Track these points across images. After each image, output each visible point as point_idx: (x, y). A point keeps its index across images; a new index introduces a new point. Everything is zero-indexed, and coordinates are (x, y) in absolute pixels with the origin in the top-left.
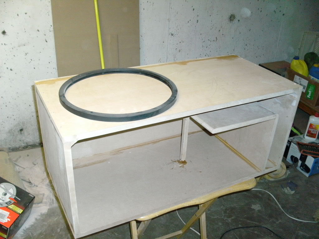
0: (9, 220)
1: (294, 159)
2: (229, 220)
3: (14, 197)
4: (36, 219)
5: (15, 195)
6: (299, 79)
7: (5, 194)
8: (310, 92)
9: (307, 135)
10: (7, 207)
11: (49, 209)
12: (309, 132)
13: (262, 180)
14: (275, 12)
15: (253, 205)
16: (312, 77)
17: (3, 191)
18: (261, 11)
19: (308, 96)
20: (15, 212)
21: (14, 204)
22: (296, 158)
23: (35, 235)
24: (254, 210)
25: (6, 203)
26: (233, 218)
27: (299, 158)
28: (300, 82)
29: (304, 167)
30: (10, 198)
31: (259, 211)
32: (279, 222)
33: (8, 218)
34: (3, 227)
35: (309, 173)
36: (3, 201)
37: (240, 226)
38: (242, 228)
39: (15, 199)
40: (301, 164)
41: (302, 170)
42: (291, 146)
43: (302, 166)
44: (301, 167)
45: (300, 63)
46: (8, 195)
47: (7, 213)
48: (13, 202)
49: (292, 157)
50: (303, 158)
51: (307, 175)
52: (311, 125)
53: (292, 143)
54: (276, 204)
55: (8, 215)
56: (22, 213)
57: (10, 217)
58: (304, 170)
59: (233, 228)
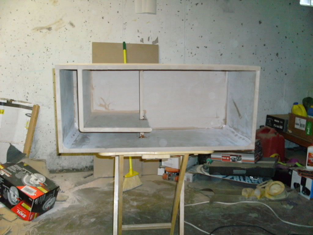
0: (35, 195)
1: (297, 185)
2: (226, 221)
3: (43, 183)
4: (58, 210)
5: (44, 181)
6: (299, 120)
7: (37, 180)
8: (309, 129)
9: (308, 165)
10: (36, 187)
11: (70, 206)
12: (309, 161)
13: (263, 198)
14: (277, 71)
15: (250, 214)
16: (309, 116)
17: (36, 178)
18: (264, 70)
19: (308, 133)
20: (42, 192)
21: (42, 187)
22: (298, 184)
23: (54, 218)
24: (250, 216)
25: (36, 185)
26: (229, 220)
27: (300, 183)
28: (300, 122)
29: (305, 190)
30: (39, 183)
31: (256, 217)
32: (273, 225)
33: (35, 193)
34: (29, 199)
35: (310, 195)
36: (34, 183)
37: (235, 225)
38: (235, 226)
39: (43, 184)
40: (303, 188)
41: (304, 194)
42: (293, 174)
43: (303, 190)
44: (303, 192)
45: (299, 107)
46: (39, 181)
47: (35, 191)
48: (41, 185)
49: (295, 184)
50: (304, 182)
51: (308, 198)
52: (310, 154)
53: (294, 171)
54: (274, 214)
55: (35, 192)
56: (47, 194)
57: (36, 193)
58: (305, 193)
59: (227, 225)
